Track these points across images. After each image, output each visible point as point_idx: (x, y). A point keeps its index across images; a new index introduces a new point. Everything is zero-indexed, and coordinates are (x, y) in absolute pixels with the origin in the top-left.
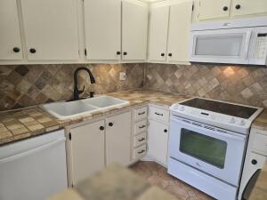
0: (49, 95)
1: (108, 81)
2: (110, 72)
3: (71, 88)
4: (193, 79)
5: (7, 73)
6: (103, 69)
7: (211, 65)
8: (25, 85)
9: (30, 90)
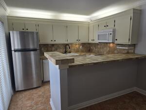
1: (76, 49)
2: (77, 46)
3: (64, 50)
4: (103, 48)
5: (50, 46)
6: (74, 45)
7: (107, 43)
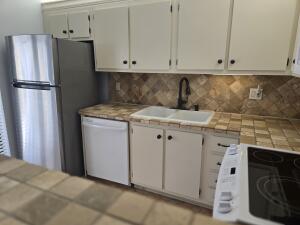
0: (160, 100)
1: (228, 97)
2: (232, 86)
8: (145, 89)
9: (148, 93)
